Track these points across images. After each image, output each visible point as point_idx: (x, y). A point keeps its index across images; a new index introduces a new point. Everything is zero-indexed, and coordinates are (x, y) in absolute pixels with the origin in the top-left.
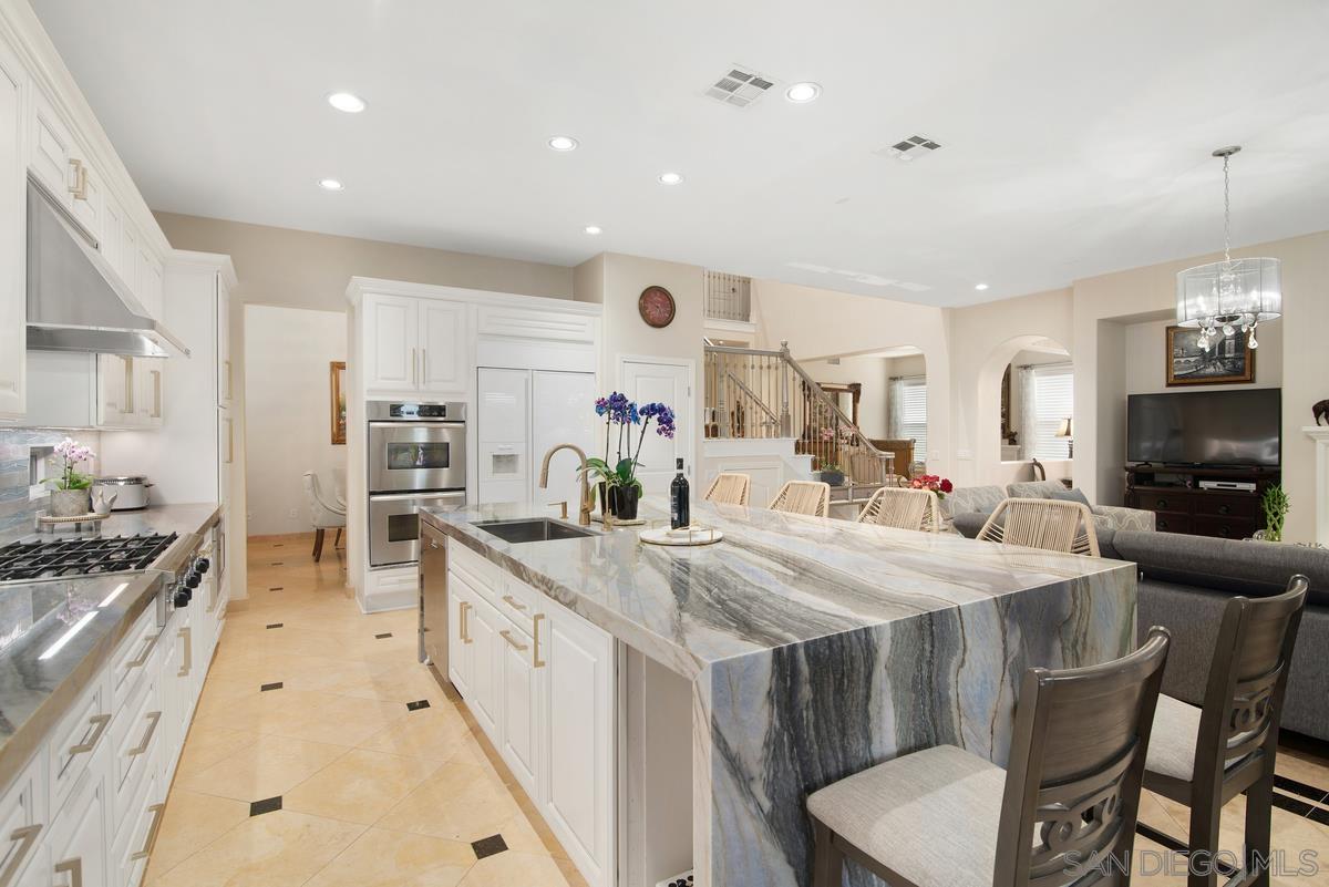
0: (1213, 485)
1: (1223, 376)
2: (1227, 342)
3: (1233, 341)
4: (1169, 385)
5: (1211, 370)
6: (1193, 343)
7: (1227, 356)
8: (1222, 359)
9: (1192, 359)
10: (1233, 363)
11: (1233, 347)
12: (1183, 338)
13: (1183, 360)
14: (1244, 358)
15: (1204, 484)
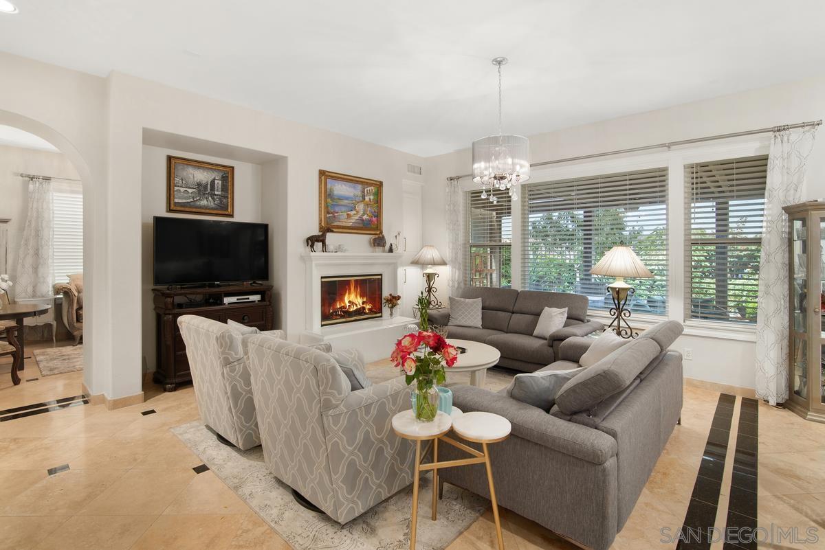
0: (234, 299)
1: (213, 209)
2: (216, 182)
3: (220, 182)
4: (170, 210)
5: (204, 203)
6: (191, 176)
7: (216, 193)
8: (212, 195)
9: (190, 191)
10: (220, 199)
11: (220, 187)
12: (183, 169)
13: (182, 189)
14: (227, 197)
15: (227, 300)
